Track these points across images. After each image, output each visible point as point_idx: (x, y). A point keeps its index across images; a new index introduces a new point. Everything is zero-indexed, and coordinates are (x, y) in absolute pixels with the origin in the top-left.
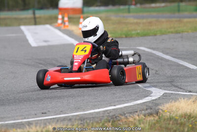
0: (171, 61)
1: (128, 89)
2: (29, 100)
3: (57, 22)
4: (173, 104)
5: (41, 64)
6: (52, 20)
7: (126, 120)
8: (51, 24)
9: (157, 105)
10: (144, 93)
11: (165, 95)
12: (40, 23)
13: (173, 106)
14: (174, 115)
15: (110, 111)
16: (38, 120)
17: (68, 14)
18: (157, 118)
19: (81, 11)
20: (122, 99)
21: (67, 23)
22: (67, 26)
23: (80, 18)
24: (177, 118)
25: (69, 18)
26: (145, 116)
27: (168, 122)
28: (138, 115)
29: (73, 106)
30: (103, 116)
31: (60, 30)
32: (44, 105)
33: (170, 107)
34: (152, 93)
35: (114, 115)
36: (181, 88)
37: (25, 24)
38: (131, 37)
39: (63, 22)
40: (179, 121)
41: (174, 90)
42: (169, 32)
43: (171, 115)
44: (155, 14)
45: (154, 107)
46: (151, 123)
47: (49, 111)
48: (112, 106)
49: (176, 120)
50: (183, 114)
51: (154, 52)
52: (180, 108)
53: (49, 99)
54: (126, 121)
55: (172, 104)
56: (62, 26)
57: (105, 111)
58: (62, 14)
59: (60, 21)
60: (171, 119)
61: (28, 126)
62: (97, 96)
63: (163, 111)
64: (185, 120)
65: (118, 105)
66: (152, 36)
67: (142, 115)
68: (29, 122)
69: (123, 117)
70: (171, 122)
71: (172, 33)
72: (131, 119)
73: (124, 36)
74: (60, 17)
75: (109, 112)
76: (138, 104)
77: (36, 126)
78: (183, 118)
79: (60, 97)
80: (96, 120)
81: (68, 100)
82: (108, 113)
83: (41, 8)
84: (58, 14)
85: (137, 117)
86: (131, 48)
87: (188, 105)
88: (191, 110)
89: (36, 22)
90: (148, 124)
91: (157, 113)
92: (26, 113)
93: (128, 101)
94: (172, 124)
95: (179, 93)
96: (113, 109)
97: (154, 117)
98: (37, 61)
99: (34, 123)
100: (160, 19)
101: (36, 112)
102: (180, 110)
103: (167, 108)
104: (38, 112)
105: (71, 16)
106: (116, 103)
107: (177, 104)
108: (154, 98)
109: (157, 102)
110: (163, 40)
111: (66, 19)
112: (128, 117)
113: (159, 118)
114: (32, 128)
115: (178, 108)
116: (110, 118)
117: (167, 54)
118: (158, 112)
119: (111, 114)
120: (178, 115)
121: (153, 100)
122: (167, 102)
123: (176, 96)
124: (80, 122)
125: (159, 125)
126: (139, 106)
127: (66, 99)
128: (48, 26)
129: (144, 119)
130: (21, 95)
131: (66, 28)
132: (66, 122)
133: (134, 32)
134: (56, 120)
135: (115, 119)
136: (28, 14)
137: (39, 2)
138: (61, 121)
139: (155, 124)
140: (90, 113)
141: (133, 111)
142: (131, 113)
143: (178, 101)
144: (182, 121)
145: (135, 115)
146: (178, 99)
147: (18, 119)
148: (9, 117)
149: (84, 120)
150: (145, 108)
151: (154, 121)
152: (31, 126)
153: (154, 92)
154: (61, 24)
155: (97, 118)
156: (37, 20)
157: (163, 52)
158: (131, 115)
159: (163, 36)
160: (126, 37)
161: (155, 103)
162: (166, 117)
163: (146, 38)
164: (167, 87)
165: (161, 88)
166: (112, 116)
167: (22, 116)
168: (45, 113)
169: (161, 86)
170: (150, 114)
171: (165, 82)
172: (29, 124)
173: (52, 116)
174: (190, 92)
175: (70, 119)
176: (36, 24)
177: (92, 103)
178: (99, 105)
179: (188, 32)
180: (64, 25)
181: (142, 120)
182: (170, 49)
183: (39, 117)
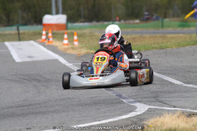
1: (113, 105)
2: (13, 115)
3: (41, 38)
6: (36, 36)
8: (35, 40)
9: (142, 120)
10: (128, 108)
11: (149, 110)
12: (24, 39)
13: (157, 121)
17: (52, 30)
19: (65, 27)
21: (51, 39)
22: (52, 42)
23: (64, 34)
25: (53, 34)
29: (57, 121)
31: (44, 46)
33: (155, 122)
34: (136, 108)
36: (165, 104)
37: (9, 40)
39: (47, 38)
41: (158, 106)
42: (153, 48)
43: (156, 130)
44: (138, 30)
45: (139, 122)
47: (33, 127)
48: (97, 121)
50: (168, 129)
52: (165, 123)
53: (34, 115)
55: (156, 120)
56: (47, 42)
58: (45, 30)
59: (44, 37)
62: (82, 112)
63: (149, 126)
65: (102, 120)
71: (156, 48)
74: (44, 33)
79: (45, 112)
81: (52, 116)
83: (25, 24)
84: (43, 30)
87: (173, 120)
88: (175, 125)
89: (20, 38)
92: (11, 128)
95: (164, 108)
98: (21, 77)
100: (144, 35)
102: (164, 125)
103: (152, 123)
105: (55, 31)
108: (138, 113)
111: (50, 35)
115: (163, 123)
118: (144, 127)
121: (138, 115)
123: (161, 111)
126: (124, 121)
127: (51, 114)
128: (32, 42)
130: (6, 110)
131: (50, 44)
136: (12, 30)
137: (23, 18)
143: (162, 116)
150: (130, 123)
153: (138, 107)
154: (45, 39)
156: (21, 36)
159: (147, 51)
161: (140, 118)
164: (151, 102)
165: (145, 104)
168: (30, 129)
169: (146, 101)
171: (149, 98)
174: (175, 107)
176: (20, 40)
177: (76, 119)
178: (84, 120)
179: (172, 47)
180: (49, 41)
182: (154, 64)
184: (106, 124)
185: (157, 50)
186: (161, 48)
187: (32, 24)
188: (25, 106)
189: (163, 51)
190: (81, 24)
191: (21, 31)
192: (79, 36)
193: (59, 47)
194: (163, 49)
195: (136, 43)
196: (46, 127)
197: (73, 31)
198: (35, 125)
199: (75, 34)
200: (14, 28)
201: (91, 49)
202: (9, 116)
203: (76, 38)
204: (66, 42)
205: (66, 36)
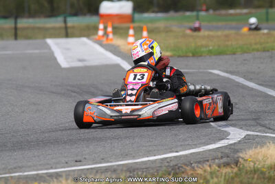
0: (256, 90)
2: (56, 142)
3: (96, 34)
4: (259, 150)
5: (75, 92)
6: (89, 32)
7: (192, 172)
8: (88, 36)
9: (237, 151)
10: (218, 135)
11: (247, 138)
13: (258, 153)
14: (259, 167)
15: (171, 159)
16: (69, 171)
17: (112, 22)
18: (236, 170)
19: (130, 19)
20: (187, 143)
21: (111, 36)
22: (112, 40)
23: (129, 28)
24: (265, 170)
25: (114, 28)
26: (219, 167)
27: (252, 175)
28: (210, 166)
30: (161, 167)
31: (101, 45)
32: (79, 150)
33: (254, 154)
34: (229, 134)
35: (176, 165)
36: (270, 129)
38: (201, 56)
39: (106, 34)
40: (267, 175)
41: (259, 131)
42: (253, 50)
43: (256, 166)
44: (234, 24)
45: (232, 154)
46: (227, 177)
47: (85, 158)
48: (173, 152)
49: (263, 173)
50: (273, 164)
51: (233, 77)
52: (268, 156)
53: (85, 142)
54: (192, 174)
55: (257, 151)
56: (104, 39)
57: (162, 159)
58: (104, 23)
59: (101, 33)
60: (255, 171)
61: (56, 178)
62: (152, 138)
63: (245, 160)
65: (181, 151)
66: (230, 54)
67: (214, 166)
68: (57, 173)
69: (188, 168)
70: (256, 176)
71: (258, 50)
72: (200, 171)
73: (191, 55)
74: (101, 26)
75: (168, 160)
76: (210, 150)
77: (67, 179)
78: (273, 170)
79: (101, 138)
80: (151, 171)
81: (111, 143)
82: (168, 162)
83: (75, 15)
84: (99, 23)
85: (209, 169)
86: (201, 70)
89: (67, 33)
90: (223, 177)
91: (237, 163)
92: (53, 160)
93: (196, 146)
94: (257, 179)
95: (267, 135)
96: (174, 157)
97: (232, 167)
98: (69, 88)
99: (64, 175)
101: (67, 160)
102: (268, 158)
103: (251, 156)
104: (70, 159)
105: (116, 25)
106: (179, 149)
107: (264, 150)
108: (232, 142)
109: (236, 148)
110: (245, 60)
111: (110, 29)
112: (196, 169)
113: (239, 170)
114: (61, 182)
115: (265, 157)
116: (170, 170)
117: (251, 80)
118: (238, 161)
119: (171, 164)
120: (266, 166)
121: (231, 145)
122: (250, 148)
123: (263, 139)
124: (128, 174)
125: (238, 180)
126: (211, 153)
127: (109, 141)
128: (85, 39)
129: (218, 171)
130: (46, 135)
131: (109, 42)
132: (108, 174)
133: (204, 49)
134: (95, 171)
135: (178, 170)
136: (57, 22)
137: (72, 6)
138: (102, 173)
139: (233, 178)
140: (142, 162)
141: (202, 159)
142: (199, 162)
143: (265, 146)
144: (272, 174)
145: (205, 165)
146: (265, 143)
147: (41, 170)
148: (30, 167)
149: (134, 171)
150: (220, 155)
151: (231, 174)
152: (60, 179)
153: (232, 133)
154: (103, 36)
155: (152, 169)
156: (69, 31)
157: (245, 78)
158: (200, 165)
159: (246, 55)
160: (194, 56)
162: (248, 169)
163: (221, 57)
164: (250, 126)
165: (241, 128)
166: (174, 166)
167: (48, 164)
168: (80, 161)
169: (243, 125)
170: (227, 165)
171: (247, 120)
172: (58, 175)
173: (89, 165)
175: (114, 170)
176: (67, 35)
177: (145, 148)
178: (155, 150)
180: (107, 39)
181: (214, 173)
182: (254, 73)
183: (72, 166)
184: (186, 156)
185: (259, 53)
186: (265, 50)
187: (84, 14)
188: (73, 129)
189: (268, 54)
191: (69, 24)
192: (149, 31)
193: (122, 47)
194: (268, 51)
195: (230, 43)
196: (103, 159)
197: (141, 25)
198: (86, 156)
199: (145, 28)
200: (60, 19)
201: (167, 51)
202: (52, 143)
203: (145, 34)
204: (131, 39)
205: (131, 32)
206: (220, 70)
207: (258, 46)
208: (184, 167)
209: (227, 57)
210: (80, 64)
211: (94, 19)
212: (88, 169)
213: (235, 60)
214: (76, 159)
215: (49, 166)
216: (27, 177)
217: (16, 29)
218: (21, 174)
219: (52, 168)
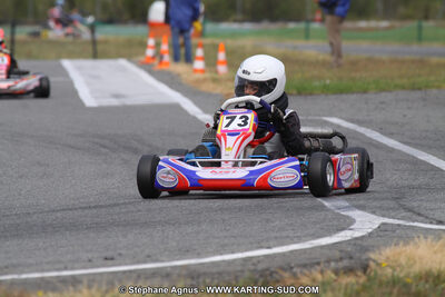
0: (399, 151)
1: (301, 212)
2: (73, 227)
3: (144, 53)
5: (105, 147)
6: (131, 50)
7: (292, 281)
8: (129, 57)
9: (365, 249)
10: (335, 223)
11: (383, 228)
12: (105, 56)
13: (400, 254)
15: (259, 259)
20: (286, 233)
21: (167, 58)
22: (167, 64)
23: (196, 47)
24: (409, 280)
26: (336, 274)
27: (388, 290)
28: (322, 273)
29: (174, 244)
30: (242, 272)
31: (151, 72)
33: (394, 255)
34: (353, 221)
35: (267, 270)
36: (419, 214)
37: (71, 56)
38: (311, 94)
41: (402, 219)
42: (396, 87)
43: (396, 273)
44: (365, 45)
45: (358, 255)
46: (349, 291)
47: (120, 255)
48: (262, 248)
50: (424, 273)
51: (361, 130)
52: (417, 258)
53: (121, 228)
56: (156, 62)
57: (245, 260)
58: (154, 36)
59: (150, 52)
62: (230, 225)
63: (379, 265)
64: (427, 286)
65: (275, 246)
66: (358, 92)
67: (329, 272)
68: (73, 277)
69: (286, 275)
70: (395, 291)
71: (403, 88)
72: (305, 280)
73: (295, 92)
74: (151, 42)
75: (255, 261)
76: (322, 247)
78: (423, 281)
79: (146, 223)
80: (227, 278)
81: (163, 231)
82: (253, 264)
83: (110, 21)
84: (149, 36)
85: (319, 277)
86: (310, 118)
87: (435, 253)
88: (440, 263)
89: (95, 51)
90: (342, 291)
92: (69, 257)
93: (298, 239)
95: (415, 224)
96: (264, 256)
97: (357, 276)
98: (96, 140)
99: (85, 280)
102: (415, 262)
103: (388, 258)
106: (271, 243)
108: (357, 234)
109: (364, 244)
110: (382, 103)
111: (165, 47)
112: (299, 275)
113: (369, 280)
115: (411, 260)
116: (257, 276)
117: (390, 135)
118: (368, 266)
119: (259, 267)
121: (356, 239)
123: (408, 231)
126: (324, 251)
127: (159, 228)
128: (123, 62)
129: (335, 281)
130: (59, 214)
131: (164, 67)
132: (156, 281)
133: (317, 83)
134: (135, 275)
135: (269, 278)
137: (105, 7)
138: (147, 278)
139: (358, 293)
140: (213, 263)
142: (305, 266)
143: (412, 243)
144: (421, 287)
145: (313, 271)
149: (199, 276)
150: (338, 255)
151: (356, 287)
153: (358, 219)
154: (153, 58)
155: (229, 273)
156: (99, 48)
157: (382, 131)
158: (305, 271)
159: (383, 94)
160: (299, 93)
161: (360, 245)
162: (384, 278)
163: (344, 96)
164: (388, 209)
165: (374, 213)
166: (263, 270)
167: (60, 262)
168: (112, 259)
169: (376, 207)
171: (383, 199)
173: (126, 265)
174: (440, 223)
175: (166, 275)
176: (95, 56)
177: (217, 240)
178: (233, 244)
179: (439, 87)
181: (329, 283)
182: (397, 123)
183: (98, 267)
184: (283, 254)
185: (405, 92)
186: (414, 88)
188: (101, 207)
189: (418, 94)
190: (235, 26)
192: (229, 53)
193: (184, 76)
194: (420, 89)
195: (358, 75)
196: (149, 256)
197: (217, 41)
198: (123, 252)
199: (221, 47)
202: (67, 230)
203: (222, 56)
205: (200, 52)
206: (341, 118)
207: (405, 81)
208: (281, 272)
209: (354, 97)
210: (115, 102)
211: (140, 30)
212: (124, 272)
213: (366, 103)
214: (105, 255)
215: (62, 266)
216: (25, 282)
217: (13, 42)
218: (15, 276)
219: (66, 269)
